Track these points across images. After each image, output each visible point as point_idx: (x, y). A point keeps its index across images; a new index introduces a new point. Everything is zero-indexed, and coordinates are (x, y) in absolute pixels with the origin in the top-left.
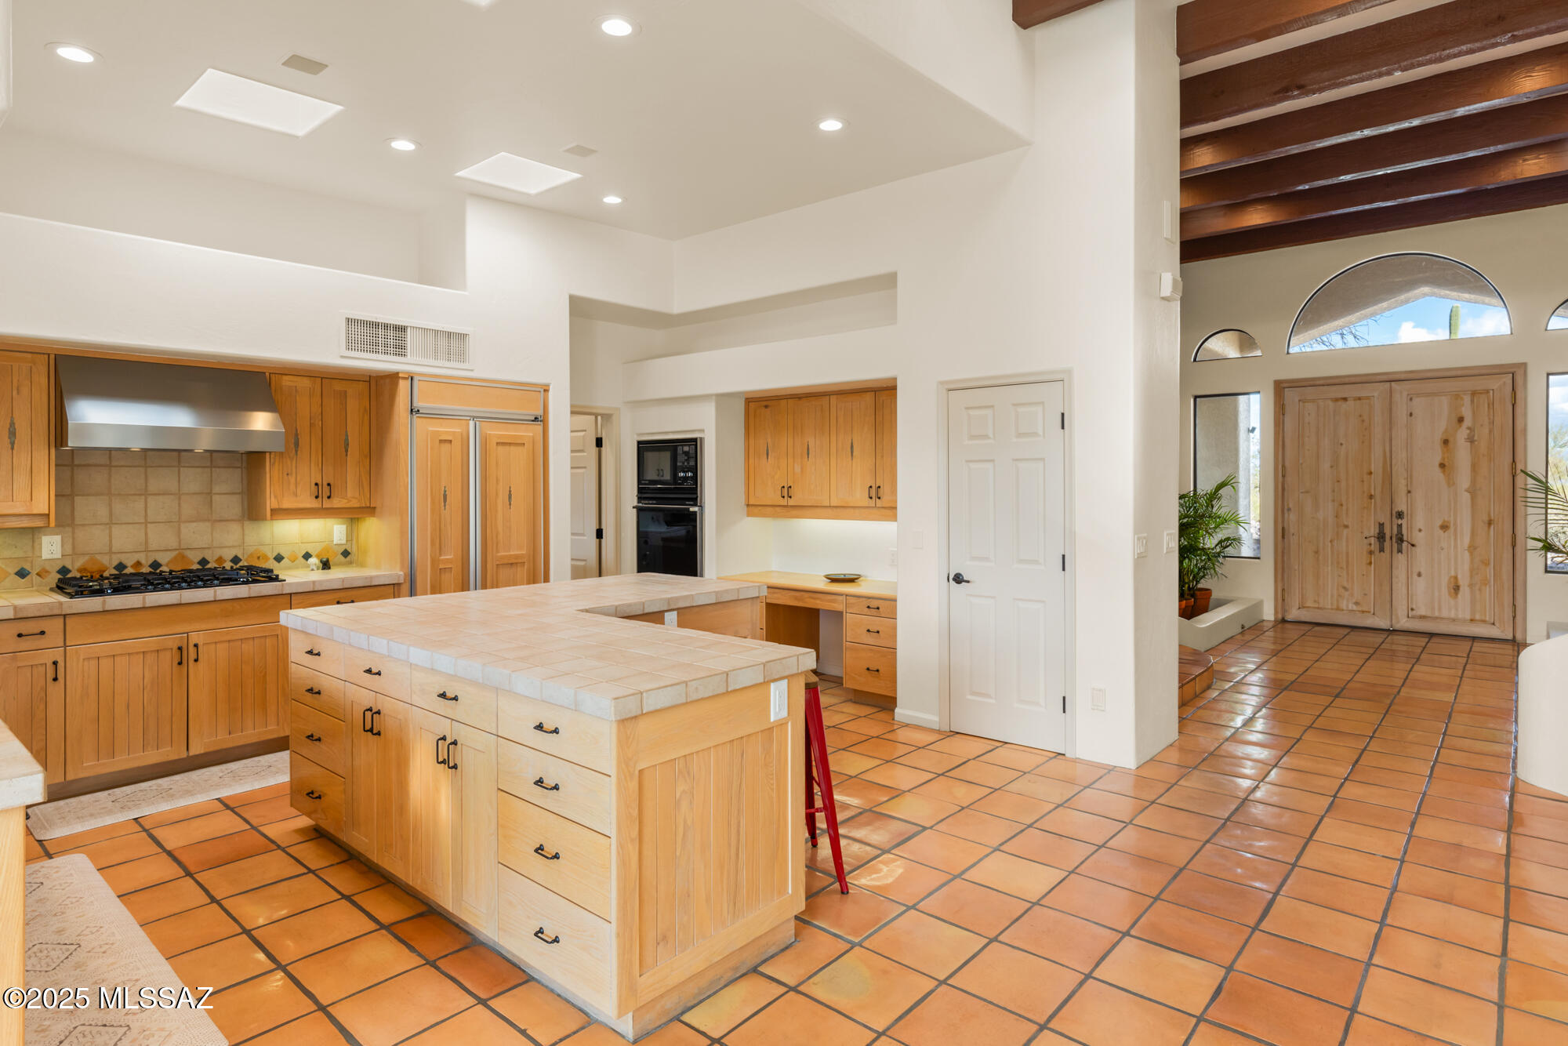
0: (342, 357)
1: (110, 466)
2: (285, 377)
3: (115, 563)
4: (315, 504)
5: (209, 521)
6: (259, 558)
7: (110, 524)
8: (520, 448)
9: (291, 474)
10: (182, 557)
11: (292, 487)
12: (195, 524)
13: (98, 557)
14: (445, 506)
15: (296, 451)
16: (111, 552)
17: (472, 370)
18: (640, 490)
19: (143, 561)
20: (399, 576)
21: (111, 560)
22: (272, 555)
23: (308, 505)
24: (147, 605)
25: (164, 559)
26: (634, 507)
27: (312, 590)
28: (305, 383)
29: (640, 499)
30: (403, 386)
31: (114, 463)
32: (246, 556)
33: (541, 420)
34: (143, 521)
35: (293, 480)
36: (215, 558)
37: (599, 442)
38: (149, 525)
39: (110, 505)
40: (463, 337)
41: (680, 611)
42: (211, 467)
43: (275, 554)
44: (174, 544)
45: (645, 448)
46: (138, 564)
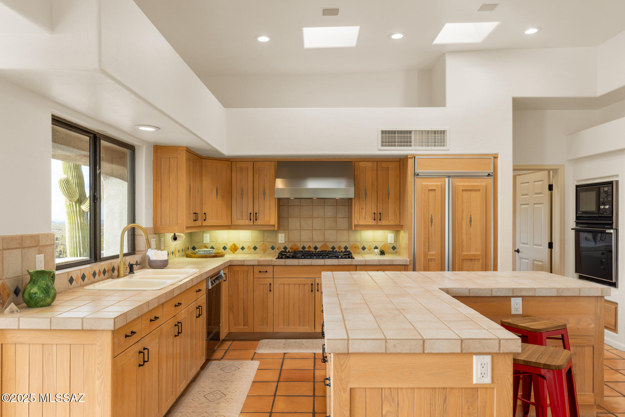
0: (379, 150)
1: (300, 206)
2: (361, 163)
3: (302, 246)
4: (374, 223)
5: (335, 229)
6: (355, 247)
7: (300, 230)
8: (477, 193)
9: (364, 209)
10: (325, 245)
11: (364, 214)
12: (330, 231)
13: (296, 243)
14: (431, 225)
15: (366, 198)
16: (300, 242)
17: (449, 150)
18: (578, 218)
19: (311, 246)
20: (407, 261)
21: (300, 245)
22: (361, 247)
23: (370, 223)
24: (300, 264)
25: (319, 245)
26: (572, 229)
27: (365, 264)
28: (370, 164)
29: (577, 224)
30: (410, 162)
31: (302, 205)
32: (350, 247)
33: (493, 175)
34: (311, 229)
35: (364, 211)
36: (338, 246)
37: (551, 188)
38: (313, 231)
39: (300, 222)
40: (443, 132)
41: (524, 298)
42: (337, 206)
43: (362, 246)
44: (322, 240)
45: (580, 189)
46: (310, 247)
